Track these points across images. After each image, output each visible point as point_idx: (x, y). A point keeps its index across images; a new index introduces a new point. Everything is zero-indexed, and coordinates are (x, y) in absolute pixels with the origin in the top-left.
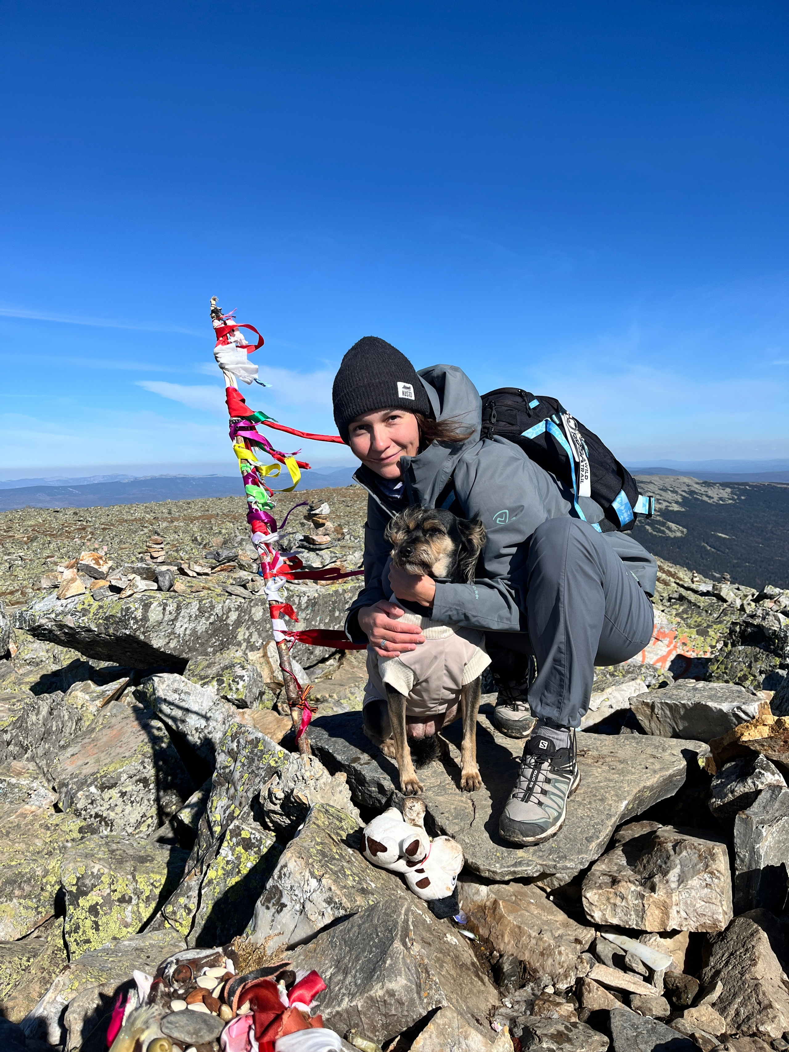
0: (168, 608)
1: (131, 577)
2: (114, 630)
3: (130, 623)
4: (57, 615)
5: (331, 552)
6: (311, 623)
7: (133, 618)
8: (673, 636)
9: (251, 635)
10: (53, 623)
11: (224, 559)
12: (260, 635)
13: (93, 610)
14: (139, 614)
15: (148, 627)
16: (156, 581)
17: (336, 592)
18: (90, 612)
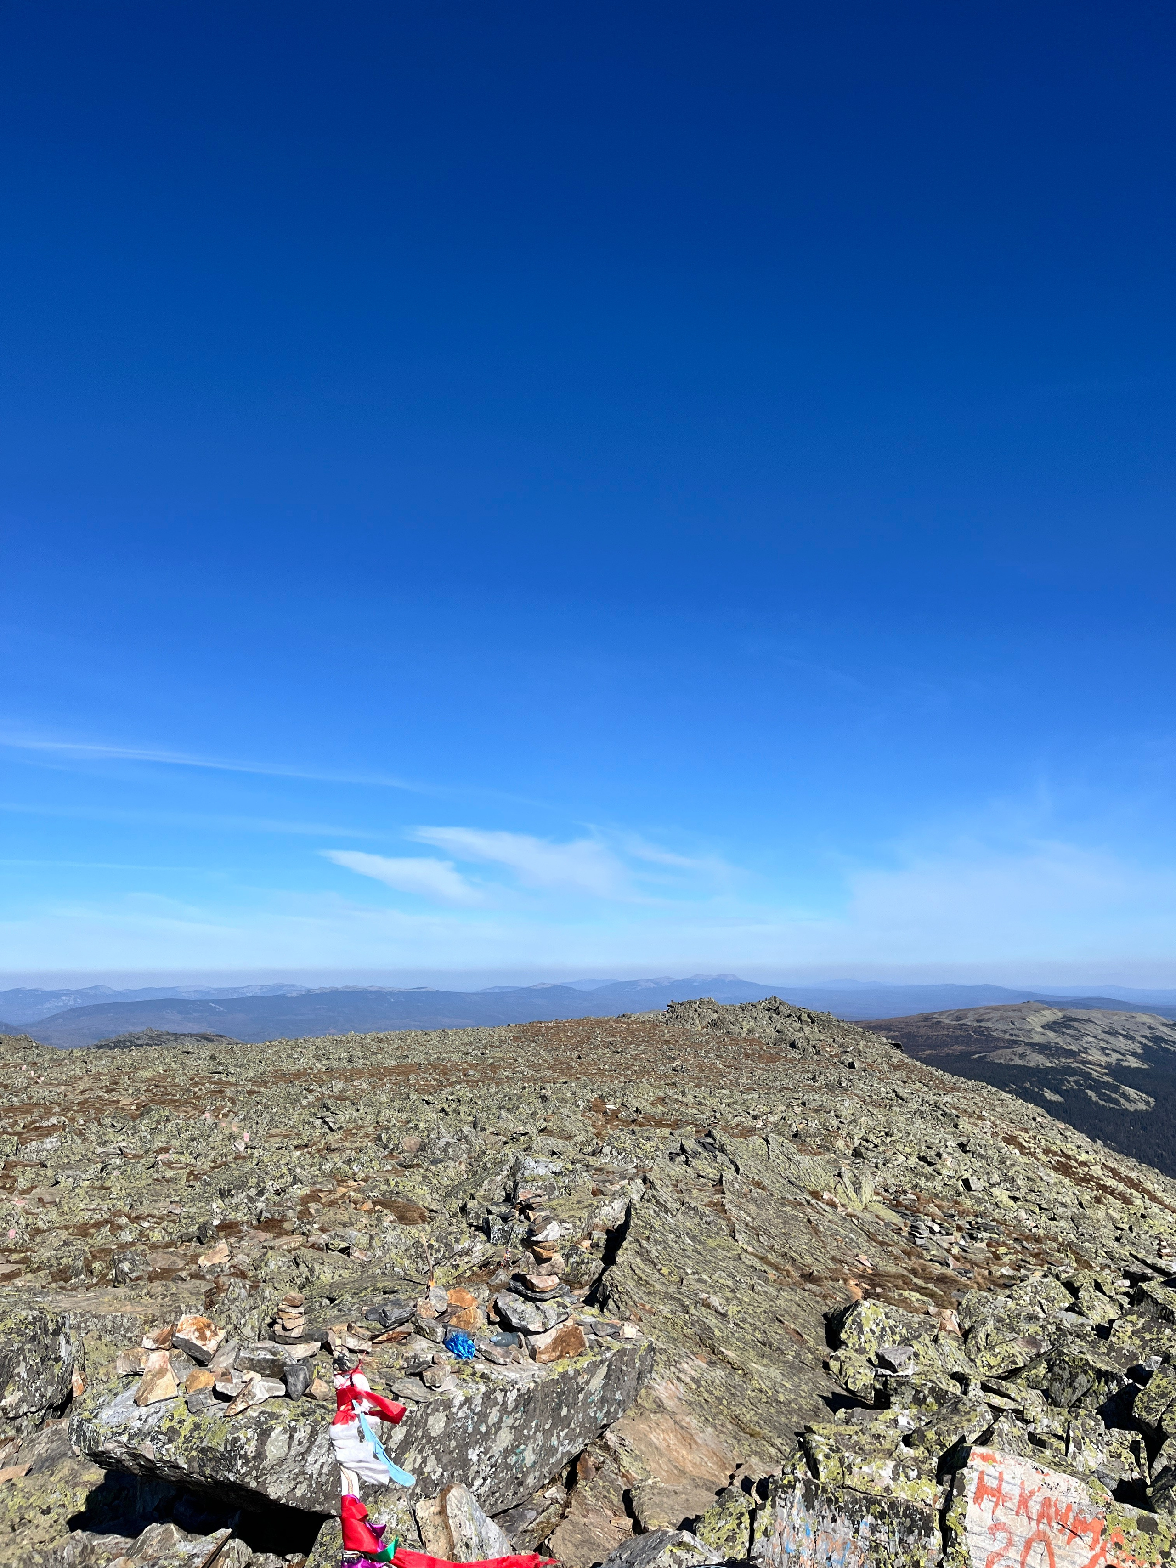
0: (297, 1436)
1: (248, 1375)
2: (212, 1469)
3: (236, 1464)
4: (131, 1438)
5: (559, 1304)
6: (522, 1431)
7: (241, 1457)
8: (1099, 1529)
9: (424, 1461)
10: (124, 1450)
11: (394, 1322)
12: (439, 1460)
13: (184, 1432)
14: (251, 1449)
15: (264, 1468)
16: (284, 1381)
17: (564, 1375)
18: (179, 1435)
